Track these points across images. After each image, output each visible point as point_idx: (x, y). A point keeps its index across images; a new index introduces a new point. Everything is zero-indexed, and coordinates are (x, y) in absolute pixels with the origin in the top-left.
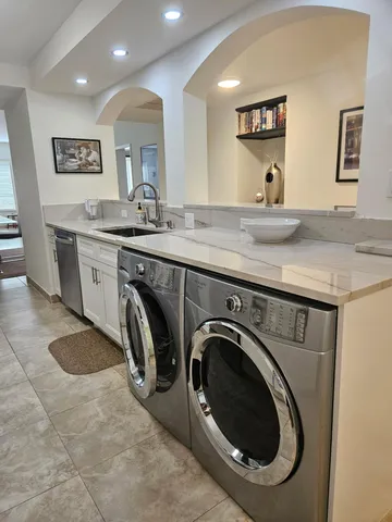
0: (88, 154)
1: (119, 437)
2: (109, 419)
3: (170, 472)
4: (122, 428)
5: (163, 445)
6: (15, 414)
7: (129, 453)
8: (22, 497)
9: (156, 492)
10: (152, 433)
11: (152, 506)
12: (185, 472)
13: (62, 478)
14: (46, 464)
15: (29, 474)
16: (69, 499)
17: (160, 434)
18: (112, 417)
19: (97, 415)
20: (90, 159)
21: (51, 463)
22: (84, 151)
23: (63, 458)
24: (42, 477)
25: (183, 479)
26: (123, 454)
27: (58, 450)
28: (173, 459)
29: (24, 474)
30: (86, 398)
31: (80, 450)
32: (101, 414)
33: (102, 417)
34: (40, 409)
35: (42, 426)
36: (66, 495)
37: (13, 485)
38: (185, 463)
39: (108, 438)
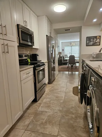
0: (96, 40)
1: (74, 112)
2: (75, 107)
3: (80, 126)
4: (76, 110)
5: (83, 119)
6: (59, 97)
7: (74, 116)
8: (50, 111)
9: (74, 127)
10: (82, 115)
11: (70, 129)
12: (84, 128)
13: (58, 112)
14: (58, 108)
15: (54, 108)
16: (57, 116)
17: (84, 117)
18: (76, 107)
19: (73, 105)
20: (97, 41)
21: (58, 109)
22: (95, 39)
23: (61, 109)
24: (55, 110)
25: (82, 129)
26: (72, 115)
27: (61, 107)
28: (83, 124)
29: (53, 108)
30: (73, 101)
31: (65, 109)
32: (74, 105)
33: (73, 106)
34: (63, 98)
35: (61, 101)
36: (57, 115)
37: (51, 108)
38: (85, 127)
39: (72, 110)
